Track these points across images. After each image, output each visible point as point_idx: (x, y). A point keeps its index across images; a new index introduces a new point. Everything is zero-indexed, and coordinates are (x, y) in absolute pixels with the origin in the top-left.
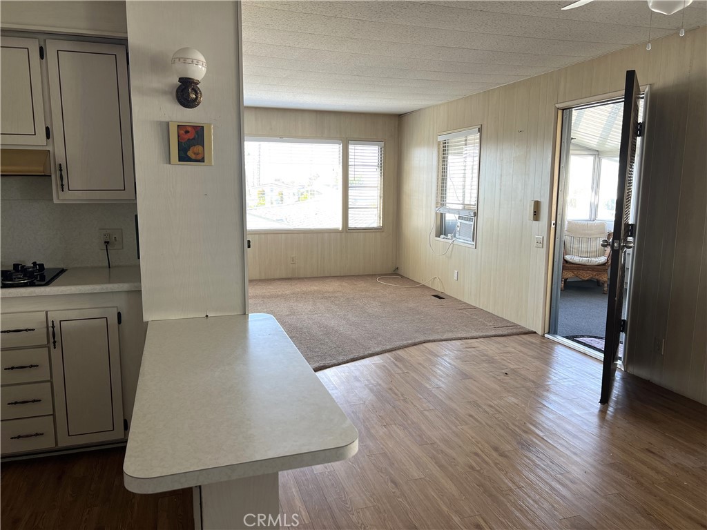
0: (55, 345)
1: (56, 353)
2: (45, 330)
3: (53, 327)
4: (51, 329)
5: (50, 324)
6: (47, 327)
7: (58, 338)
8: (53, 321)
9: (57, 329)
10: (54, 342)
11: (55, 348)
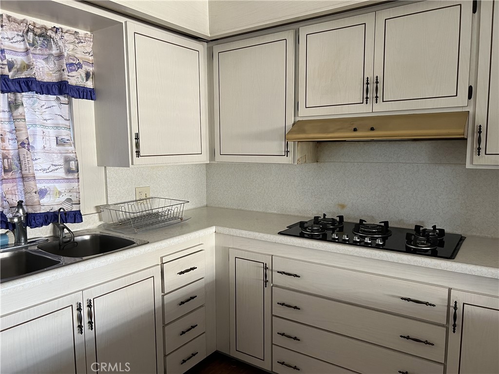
0: (454, 329)
1: (454, 338)
2: (446, 308)
3: (455, 308)
4: (452, 310)
5: (452, 304)
6: (449, 306)
7: (459, 322)
8: (456, 302)
9: (459, 312)
10: (455, 326)
11: (454, 332)
